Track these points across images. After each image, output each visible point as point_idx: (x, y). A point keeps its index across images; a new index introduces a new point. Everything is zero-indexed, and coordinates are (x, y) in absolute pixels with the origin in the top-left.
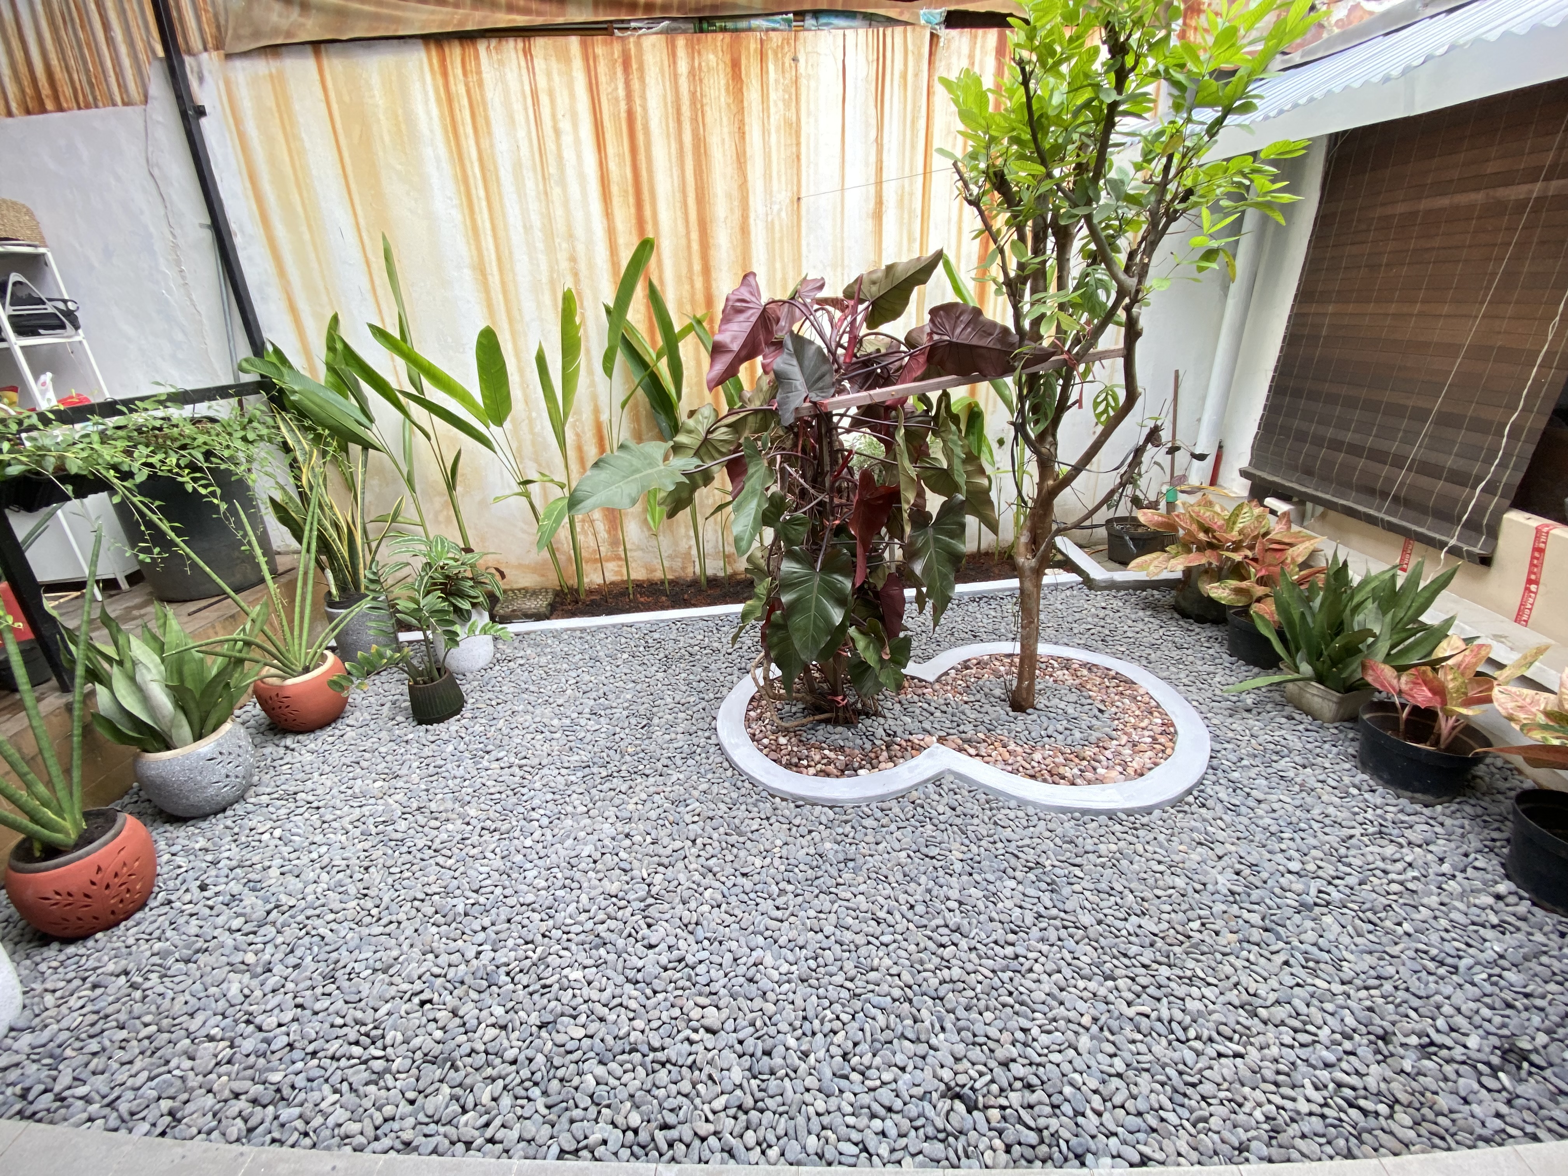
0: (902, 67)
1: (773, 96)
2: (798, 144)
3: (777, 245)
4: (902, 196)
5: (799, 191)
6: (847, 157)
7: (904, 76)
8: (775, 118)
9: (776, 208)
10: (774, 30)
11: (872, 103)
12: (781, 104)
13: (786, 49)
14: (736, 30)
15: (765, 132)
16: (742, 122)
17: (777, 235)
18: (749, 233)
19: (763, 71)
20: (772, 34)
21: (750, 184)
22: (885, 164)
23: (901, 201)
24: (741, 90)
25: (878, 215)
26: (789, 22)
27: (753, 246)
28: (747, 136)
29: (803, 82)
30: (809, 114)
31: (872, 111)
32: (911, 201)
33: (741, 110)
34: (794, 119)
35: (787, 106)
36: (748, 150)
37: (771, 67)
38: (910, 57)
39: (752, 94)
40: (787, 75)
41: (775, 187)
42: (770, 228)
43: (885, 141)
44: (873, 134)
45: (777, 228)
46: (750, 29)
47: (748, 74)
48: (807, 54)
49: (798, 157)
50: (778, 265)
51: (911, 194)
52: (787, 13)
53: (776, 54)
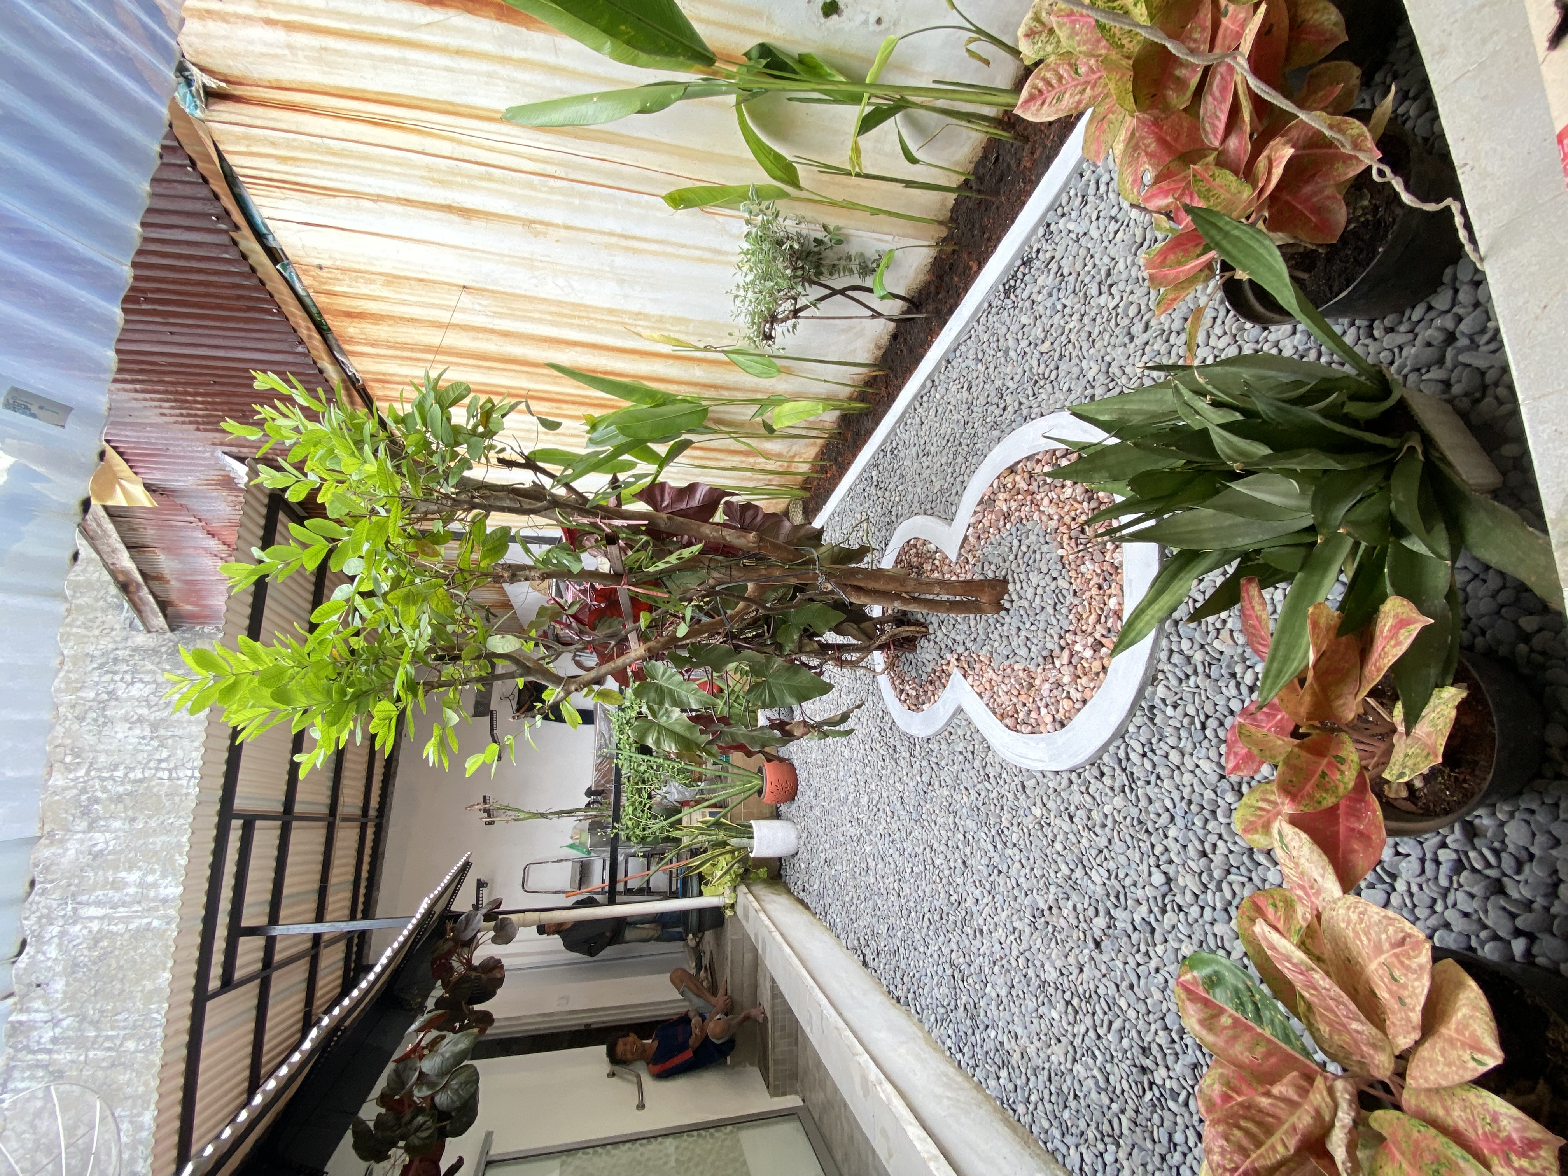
0: (273, 161)
1: (365, 291)
2: (407, 278)
3: (518, 313)
4: (434, 180)
7: (283, 159)
8: (385, 292)
9: (478, 307)
10: (300, 279)
11: (331, 200)
12: (370, 286)
13: (314, 273)
14: (317, 308)
15: (405, 303)
16: (401, 318)
17: (506, 311)
18: (509, 332)
19: (344, 295)
20: (305, 282)
21: (460, 322)
22: (401, 196)
23: (441, 183)
24: (370, 314)
25: (466, 213)
28: (413, 317)
29: (340, 264)
30: (370, 264)
31: (342, 201)
32: (439, 171)
33: (390, 317)
34: (383, 277)
35: (372, 282)
36: (426, 318)
37: (337, 288)
38: (254, 149)
39: (372, 307)
40: (339, 276)
41: (457, 303)
42: (501, 315)
44: (368, 204)
45: (499, 310)
46: (310, 299)
47: (354, 307)
48: (308, 256)
49: (421, 280)
50: (537, 315)
51: (429, 169)
53: (323, 282)
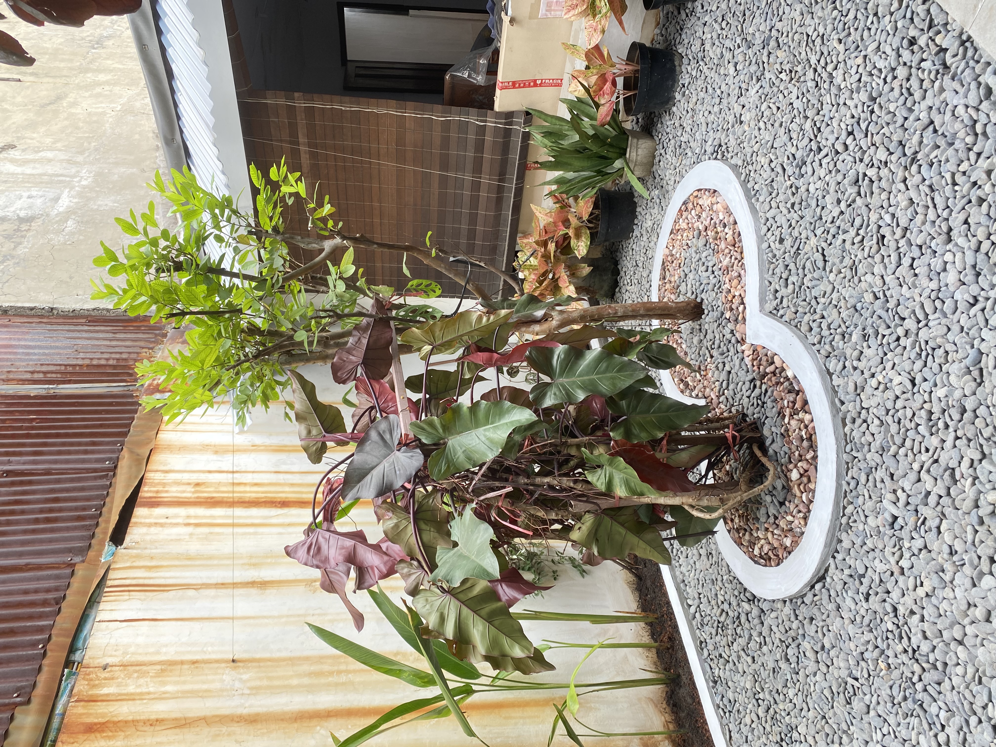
1: (132, 689)
2: (182, 663)
3: (276, 683)
4: (250, 565)
5: (226, 661)
6: (206, 616)
8: (152, 687)
9: (237, 685)
10: (72, 690)
11: (166, 594)
12: (141, 681)
13: (93, 676)
14: (59, 730)
15: (162, 697)
17: (265, 683)
18: (258, 715)
19: (106, 699)
20: (75, 691)
21: (208, 713)
22: (220, 581)
24: (115, 723)
25: (263, 585)
26: (71, 674)
27: (271, 710)
28: (161, 716)
29: (128, 658)
30: (158, 653)
33: (135, 722)
34: (158, 667)
35: (144, 674)
36: (174, 715)
37: (105, 691)
40: (117, 674)
41: (217, 685)
42: (256, 690)
43: (200, 582)
44: (191, 593)
45: (258, 683)
46: (63, 715)
47: (103, 715)
48: (104, 655)
49: (194, 662)
50: (295, 682)
52: (63, 675)
53: (94, 686)
